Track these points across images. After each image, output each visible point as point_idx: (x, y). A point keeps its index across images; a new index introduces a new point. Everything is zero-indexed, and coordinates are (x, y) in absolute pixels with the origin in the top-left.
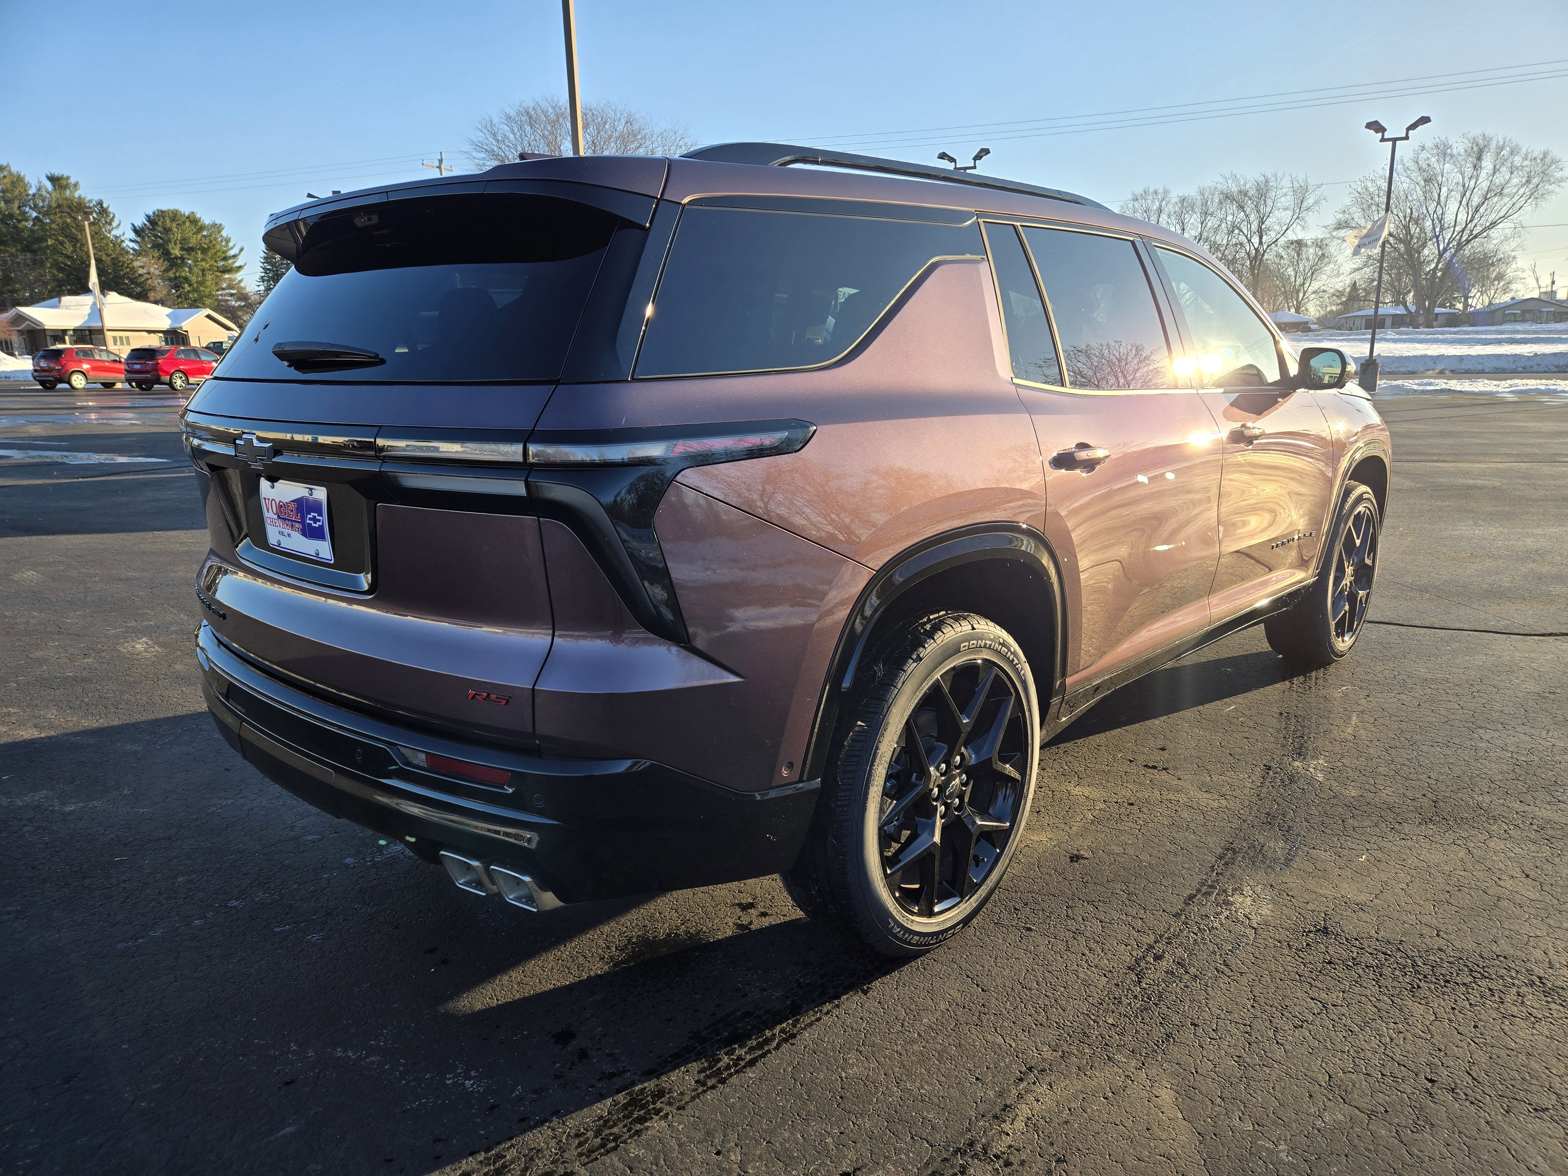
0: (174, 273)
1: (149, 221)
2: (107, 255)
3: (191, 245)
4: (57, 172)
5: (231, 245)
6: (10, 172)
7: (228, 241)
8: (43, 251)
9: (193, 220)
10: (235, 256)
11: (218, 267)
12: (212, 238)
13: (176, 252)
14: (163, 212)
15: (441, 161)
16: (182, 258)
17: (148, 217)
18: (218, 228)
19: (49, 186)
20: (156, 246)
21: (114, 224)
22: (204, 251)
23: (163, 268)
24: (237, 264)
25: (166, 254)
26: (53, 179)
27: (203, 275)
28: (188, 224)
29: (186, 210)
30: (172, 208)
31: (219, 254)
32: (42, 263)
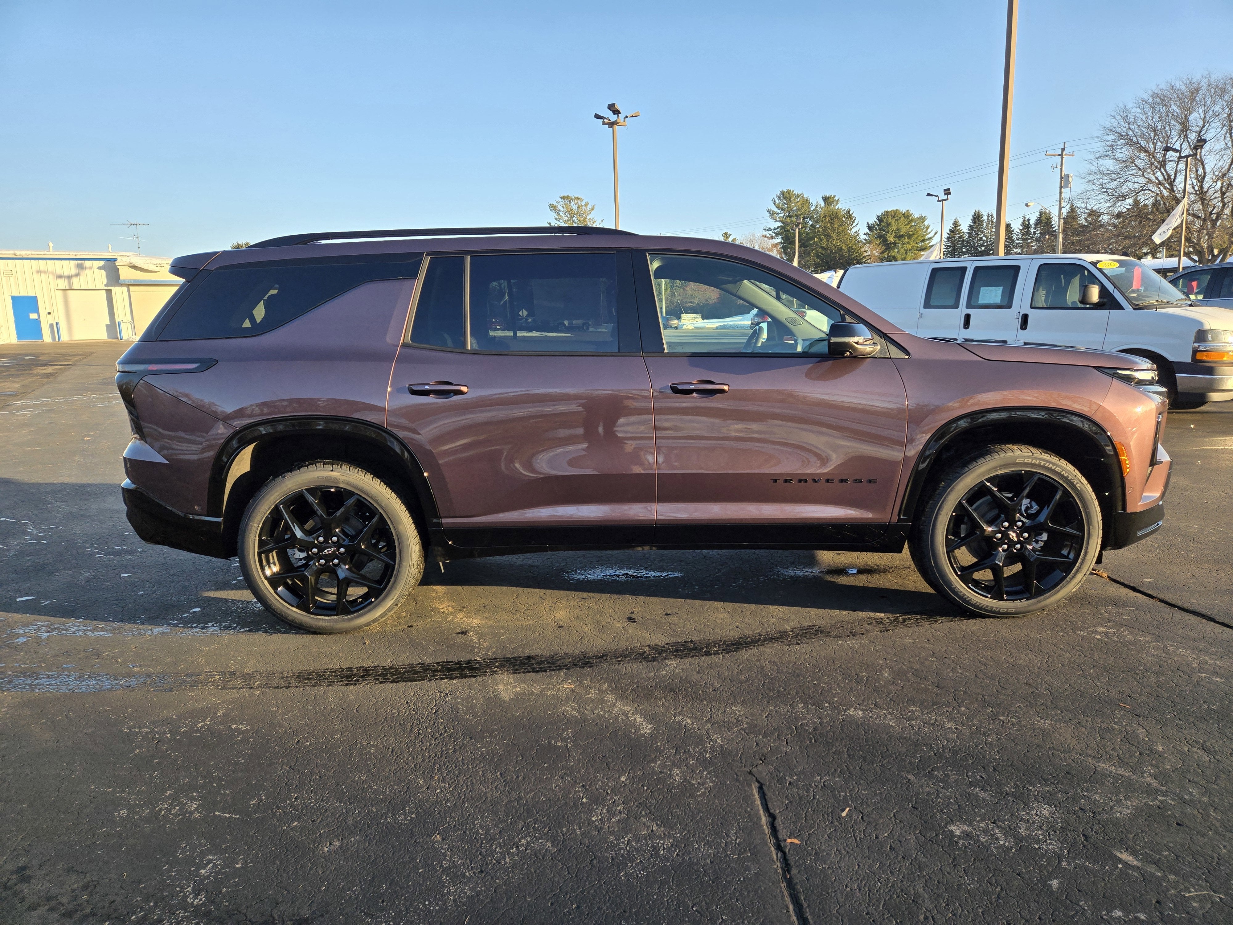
0: (888, 254)
1: (878, 220)
2: (847, 245)
3: (901, 233)
4: (828, 194)
5: (929, 230)
6: (803, 198)
7: (927, 228)
8: (811, 245)
9: (907, 216)
10: (930, 238)
11: (917, 247)
12: (917, 227)
13: (891, 239)
14: (887, 212)
15: (1063, 150)
16: (895, 243)
17: (878, 216)
18: (922, 219)
19: (822, 203)
20: (880, 237)
21: (854, 224)
22: (910, 236)
23: (881, 251)
24: (931, 244)
25: (885, 240)
26: (826, 199)
27: (906, 253)
28: (902, 219)
29: (903, 210)
30: (895, 209)
31: (919, 238)
32: (809, 253)
